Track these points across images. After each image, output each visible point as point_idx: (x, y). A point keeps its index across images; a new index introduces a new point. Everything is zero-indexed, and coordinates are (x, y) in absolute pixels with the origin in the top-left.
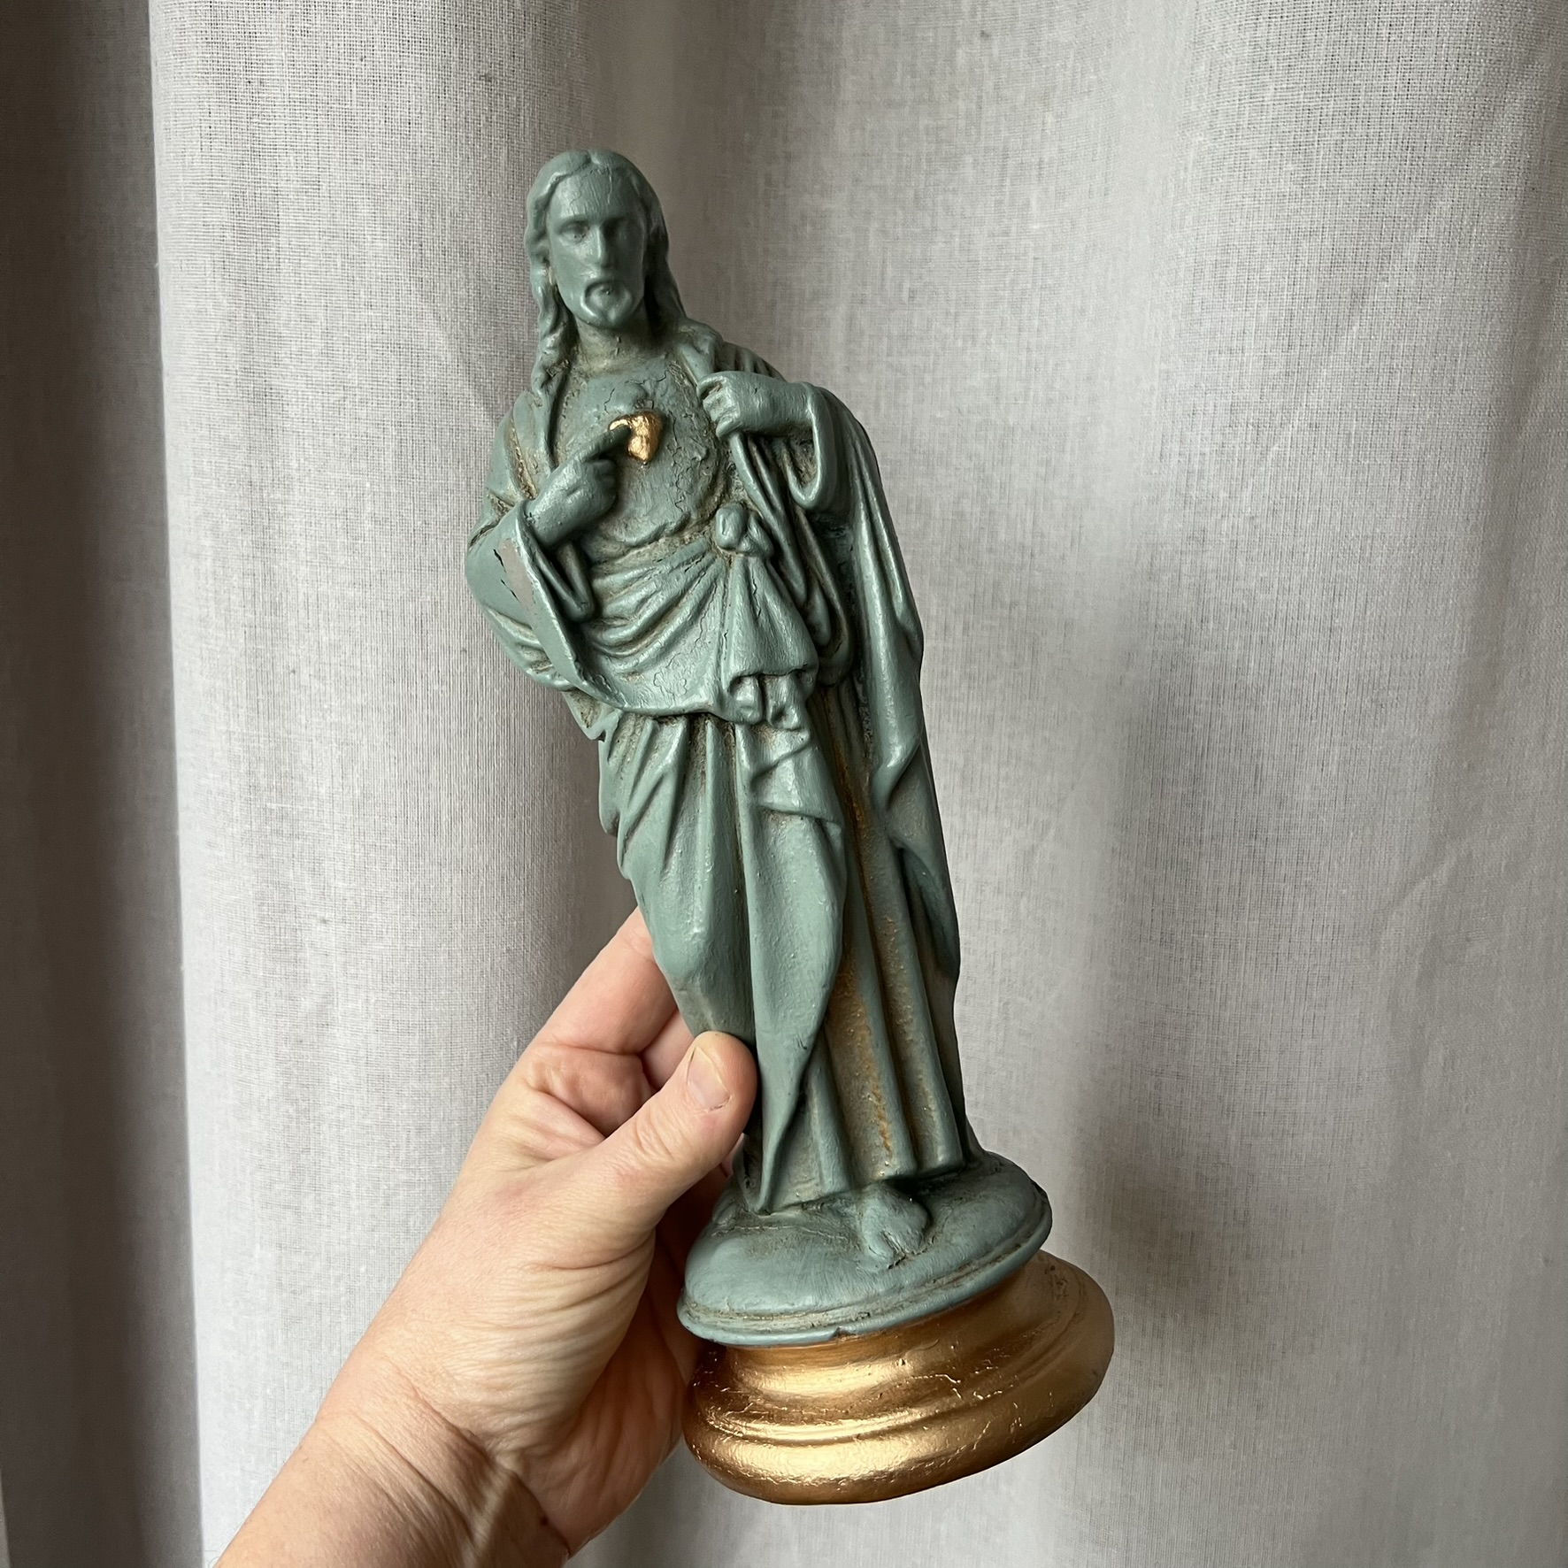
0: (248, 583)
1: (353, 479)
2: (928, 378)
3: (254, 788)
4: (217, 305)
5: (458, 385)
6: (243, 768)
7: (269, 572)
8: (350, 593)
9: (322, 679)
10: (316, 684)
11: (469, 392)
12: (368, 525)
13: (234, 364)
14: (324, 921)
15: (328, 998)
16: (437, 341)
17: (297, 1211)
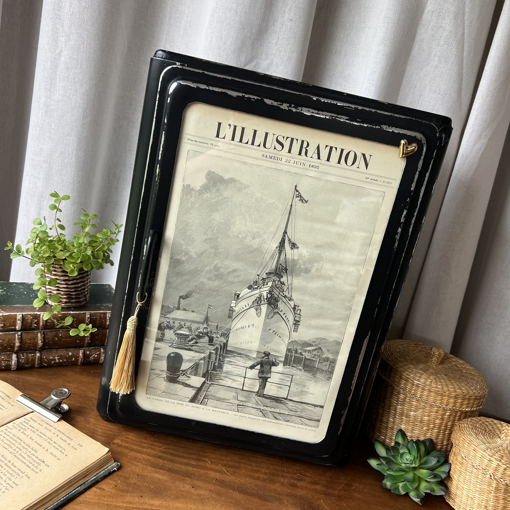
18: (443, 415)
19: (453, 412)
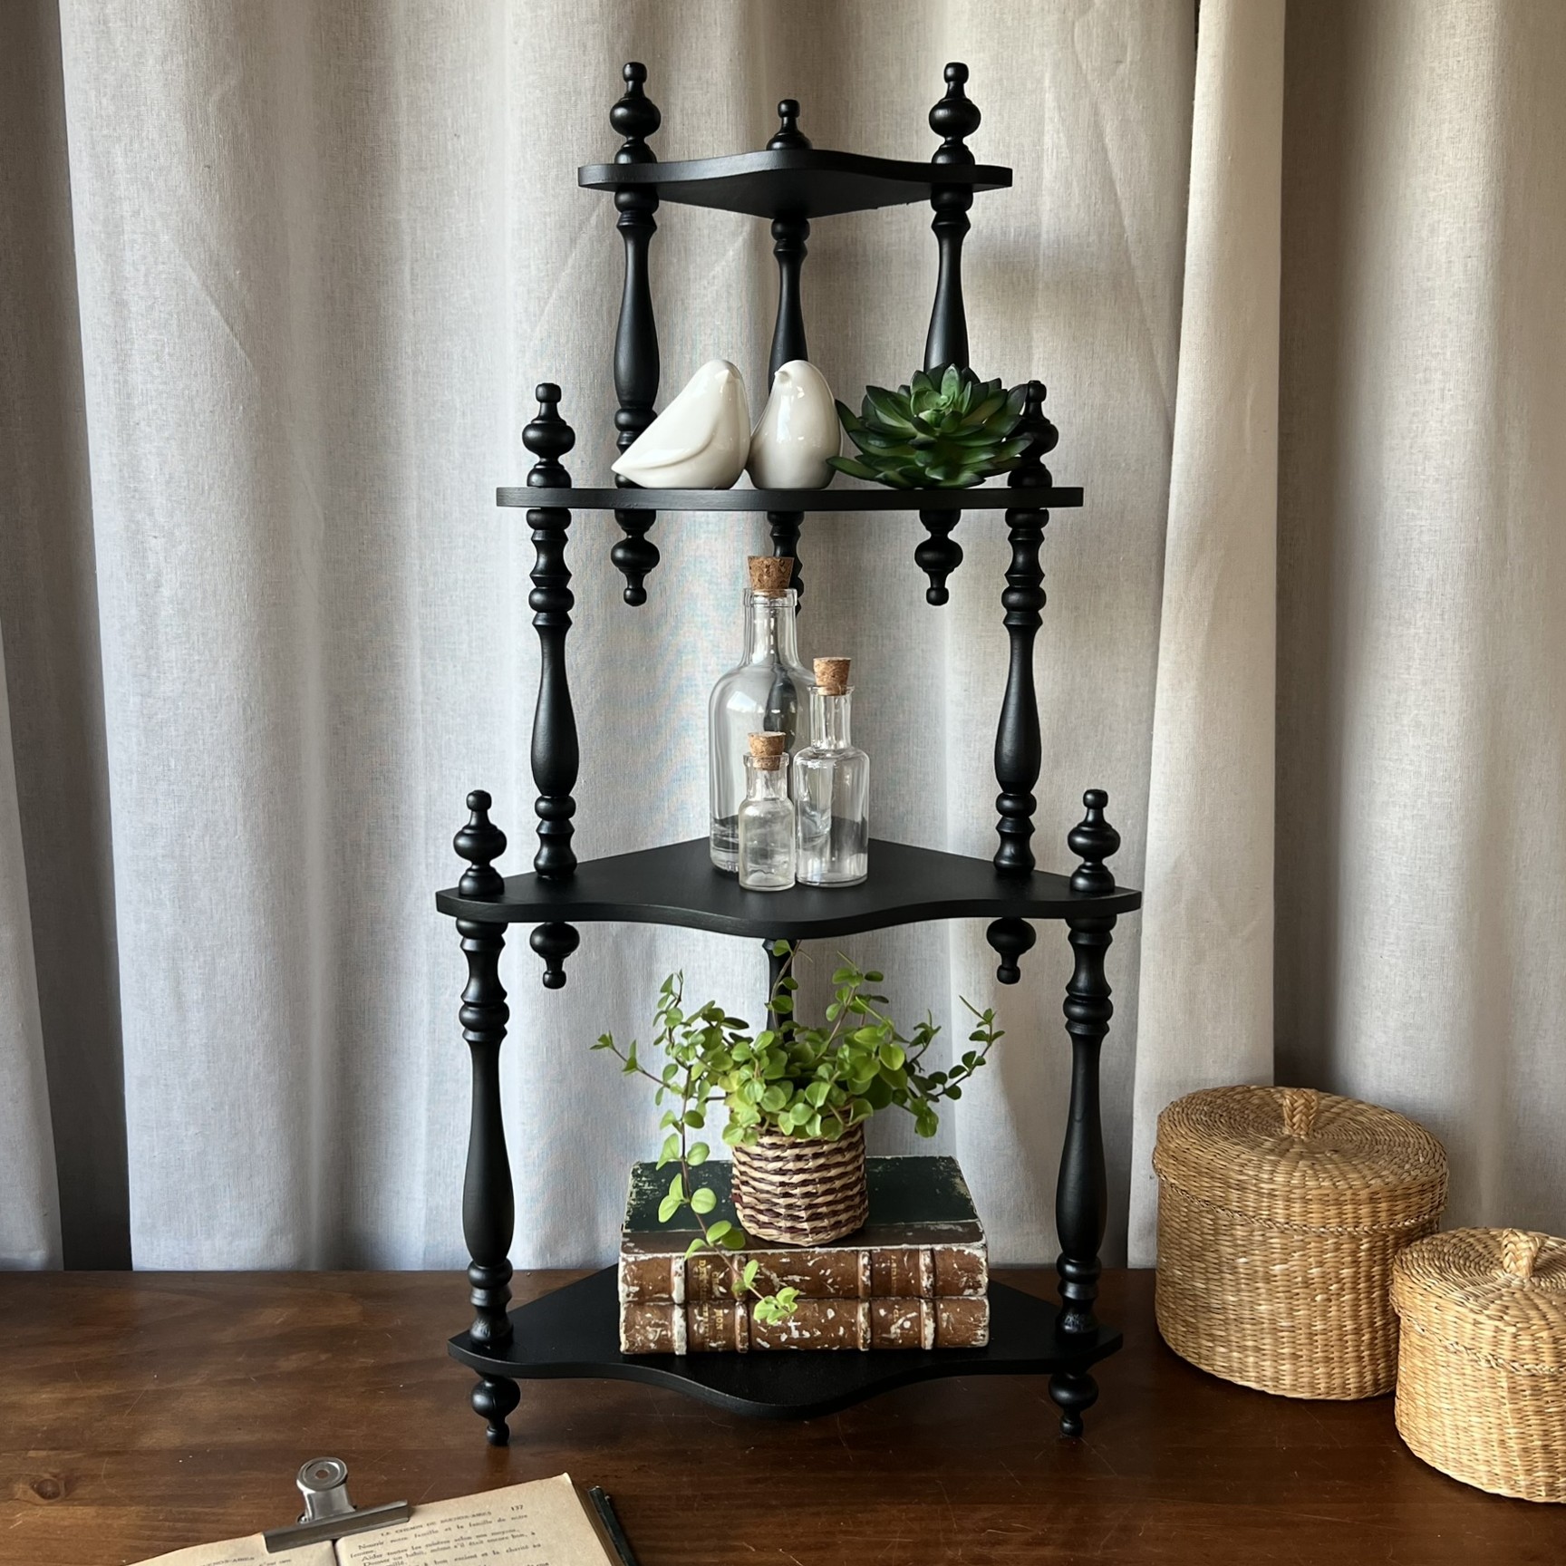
0: (117, 386)
1: (159, 337)
2: (447, 294)
3: (122, 477)
4: (99, 265)
5: (203, 296)
6: (118, 468)
7: (126, 382)
8: (161, 387)
9: (150, 426)
10: (148, 429)
11: (208, 299)
12: (167, 357)
13: (108, 290)
14: (155, 537)
15: (159, 574)
16: (193, 278)
17: (149, 678)
18: (1354, 1253)
19: (1376, 1239)
